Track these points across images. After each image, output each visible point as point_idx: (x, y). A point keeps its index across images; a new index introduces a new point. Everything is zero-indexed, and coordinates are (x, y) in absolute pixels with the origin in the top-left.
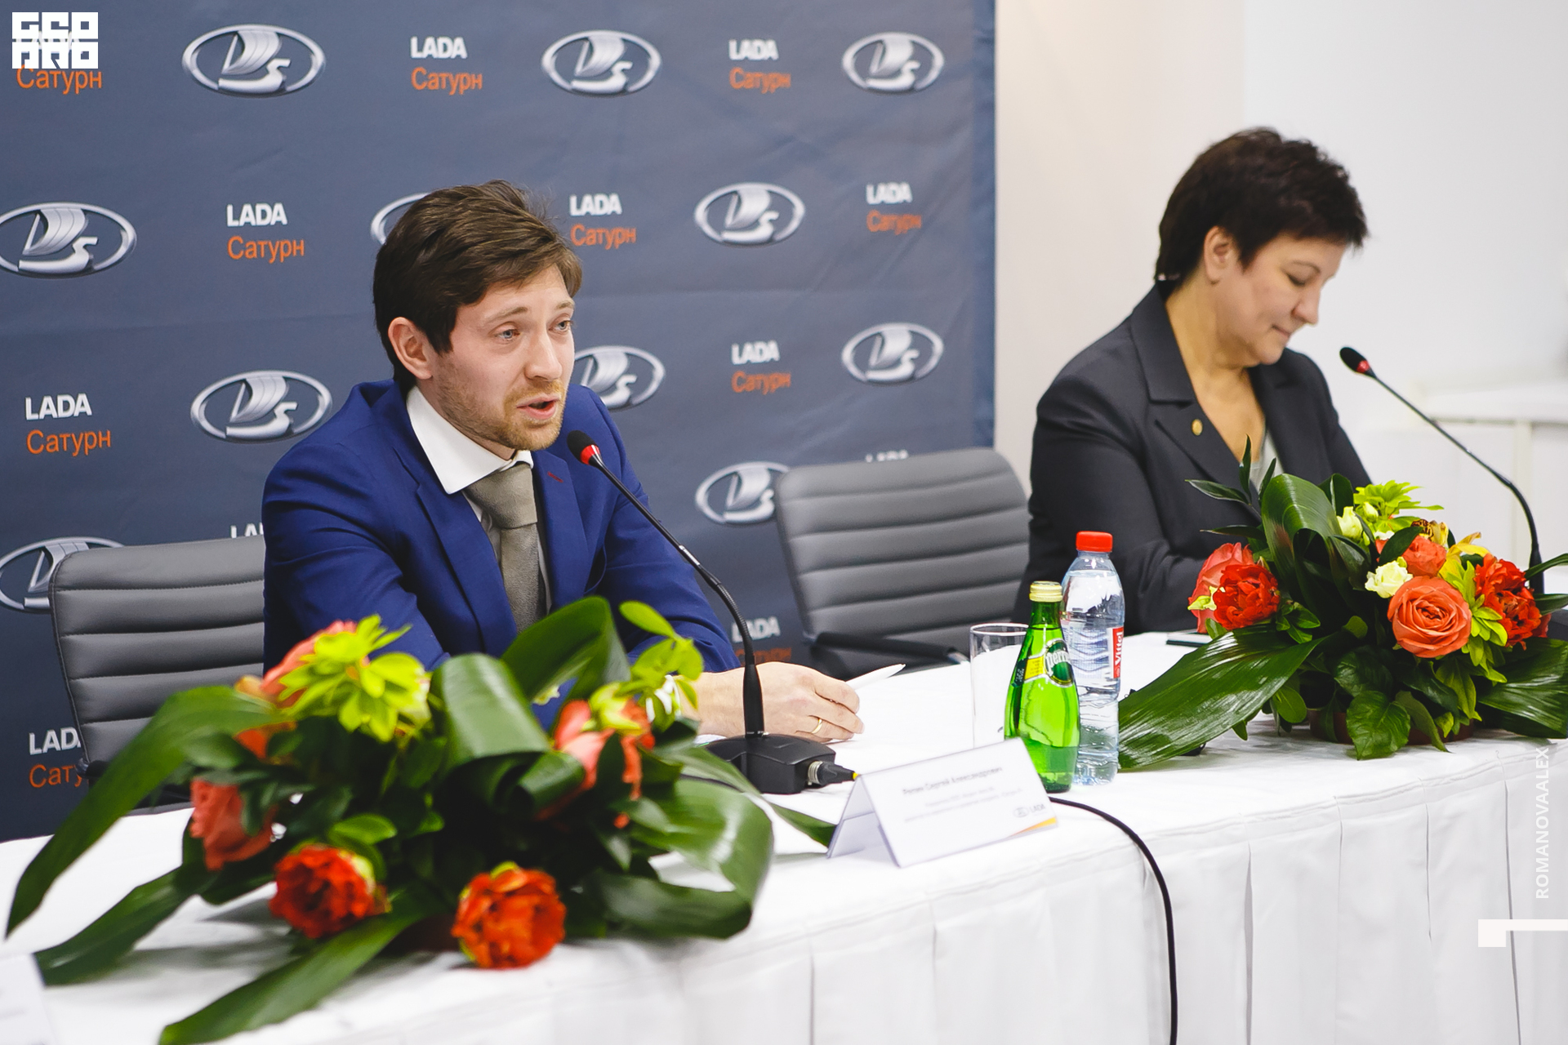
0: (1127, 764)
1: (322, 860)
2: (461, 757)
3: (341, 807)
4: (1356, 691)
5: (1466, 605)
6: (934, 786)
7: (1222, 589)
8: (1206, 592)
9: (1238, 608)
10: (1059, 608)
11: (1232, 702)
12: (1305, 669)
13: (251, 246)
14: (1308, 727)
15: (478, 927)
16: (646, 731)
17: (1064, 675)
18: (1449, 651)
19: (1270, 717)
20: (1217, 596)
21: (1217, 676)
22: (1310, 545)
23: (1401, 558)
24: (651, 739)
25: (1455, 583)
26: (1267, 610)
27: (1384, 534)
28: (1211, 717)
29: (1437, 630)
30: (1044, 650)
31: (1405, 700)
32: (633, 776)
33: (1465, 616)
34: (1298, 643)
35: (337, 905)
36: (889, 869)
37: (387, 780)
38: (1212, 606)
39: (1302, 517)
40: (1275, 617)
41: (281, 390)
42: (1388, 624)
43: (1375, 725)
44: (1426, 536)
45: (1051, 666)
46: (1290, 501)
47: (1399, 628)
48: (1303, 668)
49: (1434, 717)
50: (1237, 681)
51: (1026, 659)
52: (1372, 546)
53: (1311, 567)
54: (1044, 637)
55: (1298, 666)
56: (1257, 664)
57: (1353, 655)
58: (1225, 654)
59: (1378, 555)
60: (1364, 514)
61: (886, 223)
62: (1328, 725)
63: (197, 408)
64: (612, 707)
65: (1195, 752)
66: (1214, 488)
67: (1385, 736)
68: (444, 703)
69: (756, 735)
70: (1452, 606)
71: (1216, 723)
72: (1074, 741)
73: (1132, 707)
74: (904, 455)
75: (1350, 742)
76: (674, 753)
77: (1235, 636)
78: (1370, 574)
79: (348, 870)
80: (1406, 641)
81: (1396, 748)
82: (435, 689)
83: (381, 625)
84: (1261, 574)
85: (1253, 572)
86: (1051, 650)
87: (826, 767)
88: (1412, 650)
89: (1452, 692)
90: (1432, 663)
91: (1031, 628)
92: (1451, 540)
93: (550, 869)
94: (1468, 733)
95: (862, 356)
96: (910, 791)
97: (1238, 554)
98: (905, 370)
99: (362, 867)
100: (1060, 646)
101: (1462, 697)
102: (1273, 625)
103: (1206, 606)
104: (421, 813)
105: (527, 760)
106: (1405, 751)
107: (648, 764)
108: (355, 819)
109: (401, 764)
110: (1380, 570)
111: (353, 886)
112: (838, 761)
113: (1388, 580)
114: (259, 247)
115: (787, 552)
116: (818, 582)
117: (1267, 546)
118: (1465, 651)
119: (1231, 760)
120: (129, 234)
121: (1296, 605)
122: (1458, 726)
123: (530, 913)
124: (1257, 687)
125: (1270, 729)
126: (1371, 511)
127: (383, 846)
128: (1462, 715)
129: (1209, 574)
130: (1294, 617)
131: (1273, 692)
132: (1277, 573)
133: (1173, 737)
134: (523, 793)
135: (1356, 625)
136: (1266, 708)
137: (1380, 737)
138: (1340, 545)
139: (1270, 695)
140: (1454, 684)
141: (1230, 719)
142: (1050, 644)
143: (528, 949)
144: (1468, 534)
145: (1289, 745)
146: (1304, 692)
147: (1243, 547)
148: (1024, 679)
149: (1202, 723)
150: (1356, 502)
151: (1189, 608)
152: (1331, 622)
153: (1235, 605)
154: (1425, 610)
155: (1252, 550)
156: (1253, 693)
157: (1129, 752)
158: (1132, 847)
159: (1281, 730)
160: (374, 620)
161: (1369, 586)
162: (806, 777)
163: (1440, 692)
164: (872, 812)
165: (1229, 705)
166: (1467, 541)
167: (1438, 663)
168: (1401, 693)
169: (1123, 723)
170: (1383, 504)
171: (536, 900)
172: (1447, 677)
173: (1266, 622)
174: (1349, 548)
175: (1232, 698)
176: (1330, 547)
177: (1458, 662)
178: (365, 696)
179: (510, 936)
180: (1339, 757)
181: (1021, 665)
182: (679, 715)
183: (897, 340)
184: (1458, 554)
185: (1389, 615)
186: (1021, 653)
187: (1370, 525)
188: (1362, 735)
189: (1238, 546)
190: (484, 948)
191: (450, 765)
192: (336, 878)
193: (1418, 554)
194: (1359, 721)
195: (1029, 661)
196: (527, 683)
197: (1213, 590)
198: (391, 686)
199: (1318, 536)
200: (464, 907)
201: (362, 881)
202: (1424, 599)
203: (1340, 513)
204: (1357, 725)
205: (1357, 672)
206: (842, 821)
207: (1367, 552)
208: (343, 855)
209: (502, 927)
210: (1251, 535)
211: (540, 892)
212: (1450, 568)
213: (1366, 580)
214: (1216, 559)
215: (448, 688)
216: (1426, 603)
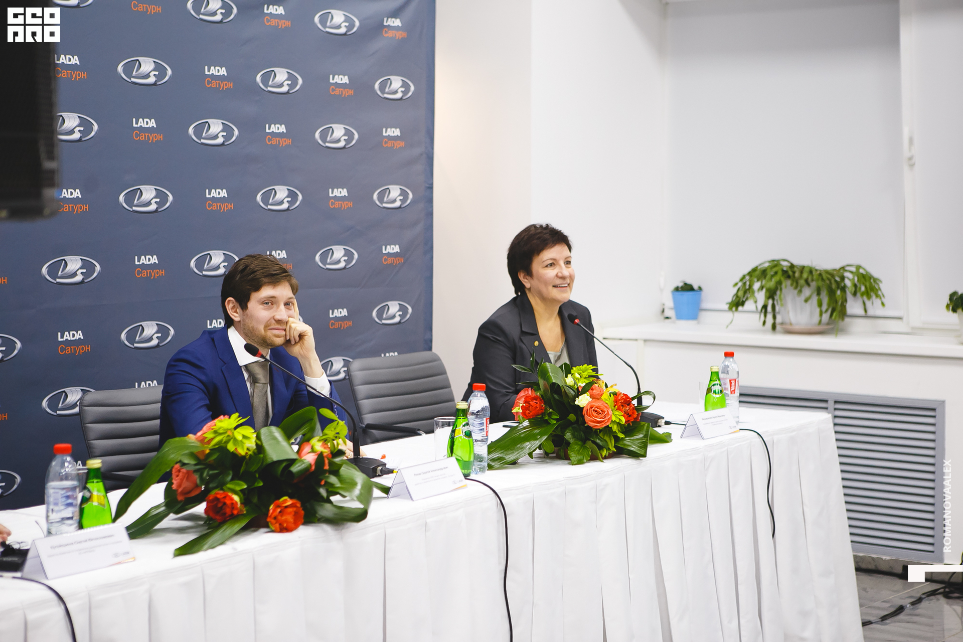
0: (490, 467)
1: (223, 496)
2: (269, 461)
3: (230, 478)
4: (572, 441)
5: (610, 409)
6: (425, 473)
7: (524, 405)
8: (518, 406)
9: (530, 411)
10: (467, 411)
11: (528, 445)
12: (554, 433)
13: (144, 272)
14: (555, 455)
15: (275, 518)
16: (329, 452)
17: (469, 435)
18: (604, 426)
19: (541, 451)
20: (522, 407)
21: (522, 435)
22: (556, 388)
23: (588, 393)
24: (331, 456)
25: (607, 402)
26: (540, 412)
27: (582, 384)
28: (520, 450)
29: (600, 418)
30: (462, 426)
31: (589, 444)
32: (327, 467)
33: (610, 413)
34: (550, 424)
35: (228, 511)
36: (410, 502)
37: (242, 469)
38: (521, 411)
39: (553, 378)
40: (543, 414)
41: (155, 329)
42: (583, 417)
43: (579, 453)
44: (597, 385)
45: (464, 432)
46: (549, 372)
47: (587, 418)
48: (553, 433)
49: (599, 450)
50: (529, 437)
51: (455, 429)
52: (578, 389)
53: (556, 396)
54: (461, 421)
55: (551, 432)
56: (537, 431)
57: (571, 428)
58: (525, 428)
59: (580, 392)
60: (575, 377)
61: (390, 261)
62: (562, 454)
63: (123, 336)
64: (317, 444)
65: (514, 463)
66: (521, 367)
67: (582, 457)
68: (262, 443)
69: (357, 458)
70: (606, 410)
71: (522, 452)
72: (472, 459)
73: (492, 447)
74: (396, 354)
75: (570, 460)
76: (337, 460)
77: (529, 421)
78: (577, 398)
79: (232, 499)
80: (589, 422)
81: (585, 461)
82: (258, 437)
83: (239, 417)
84: (538, 399)
85: (535, 398)
86: (464, 426)
87: (383, 469)
88: (591, 426)
89: (605, 440)
90: (598, 430)
91: (457, 418)
92: (606, 386)
93: (299, 499)
94: (611, 456)
95: (380, 314)
96: (417, 475)
97: (530, 392)
98: (397, 319)
99: (236, 498)
100: (467, 424)
101: (609, 443)
102: (542, 417)
103: (518, 411)
104: (255, 480)
105: (292, 462)
106: (589, 462)
107: (331, 464)
108: (233, 482)
109: (247, 464)
110: (580, 397)
111: (234, 504)
112: (387, 466)
113: (583, 401)
114: (147, 272)
115: (353, 393)
116: (366, 404)
117: (540, 389)
118: (610, 426)
119: (527, 466)
120: (98, 268)
121: (551, 410)
122: (608, 453)
123: (293, 513)
124: (537, 439)
125: (542, 456)
126: (577, 376)
127: (242, 491)
128: (609, 449)
129: (519, 399)
130: (550, 414)
131: (542, 441)
132: (543, 399)
133: (507, 457)
134: (291, 472)
135: (572, 417)
136: (540, 448)
137: (580, 457)
138: (566, 389)
139: (541, 442)
140: (607, 438)
141: (527, 451)
142: (463, 424)
143: (293, 526)
144: (612, 384)
145: (548, 461)
146: (553, 441)
147: (532, 389)
148: (454, 436)
149: (517, 452)
150: (572, 373)
151: (512, 412)
152: (563, 416)
153: (529, 410)
154: (596, 411)
155: (535, 390)
156: (535, 442)
157: (491, 463)
158: (494, 495)
159: (545, 456)
160: (237, 414)
161: (576, 403)
162: (376, 473)
163: (601, 441)
164: (404, 482)
165: (527, 446)
166: (611, 387)
167: (601, 431)
168: (588, 441)
169: (489, 453)
170: (582, 373)
171: (295, 509)
172: (604, 436)
173: (540, 416)
174: (569, 389)
175: (528, 443)
176: (563, 389)
177: (608, 430)
178: (235, 440)
179: (286, 521)
180: (566, 464)
181: (453, 431)
182: (340, 447)
183: (394, 308)
184: (608, 391)
185: (583, 414)
186: (453, 428)
187: (577, 381)
188: (573, 456)
189: (530, 388)
190: (277, 525)
191: (264, 464)
192: (228, 502)
193: (594, 391)
194: (572, 451)
195: (456, 430)
196: (289, 435)
197: (521, 405)
198: (244, 437)
199: (558, 385)
200: (271, 511)
201: (236, 502)
202: (596, 407)
203: (567, 377)
204: (572, 453)
205: (573, 434)
206: (393, 485)
207: (576, 391)
208: (230, 494)
209: (284, 518)
210: (534, 386)
211: (296, 506)
212: (605, 397)
213: (575, 401)
214: (522, 394)
215: (263, 438)
216: (596, 409)
